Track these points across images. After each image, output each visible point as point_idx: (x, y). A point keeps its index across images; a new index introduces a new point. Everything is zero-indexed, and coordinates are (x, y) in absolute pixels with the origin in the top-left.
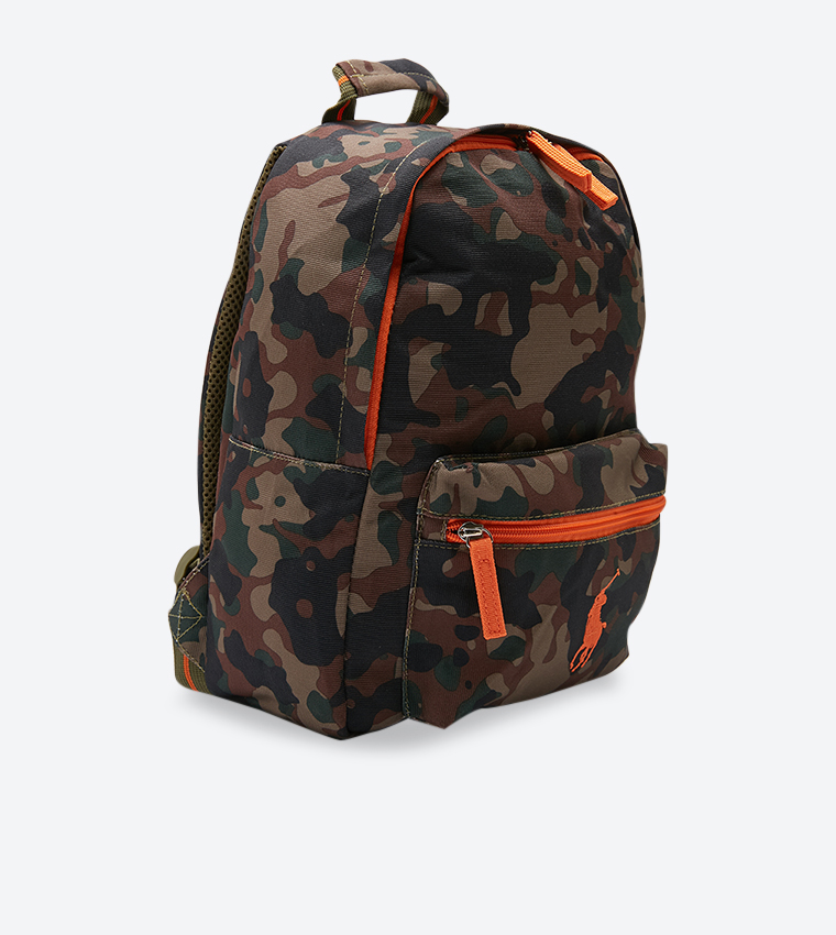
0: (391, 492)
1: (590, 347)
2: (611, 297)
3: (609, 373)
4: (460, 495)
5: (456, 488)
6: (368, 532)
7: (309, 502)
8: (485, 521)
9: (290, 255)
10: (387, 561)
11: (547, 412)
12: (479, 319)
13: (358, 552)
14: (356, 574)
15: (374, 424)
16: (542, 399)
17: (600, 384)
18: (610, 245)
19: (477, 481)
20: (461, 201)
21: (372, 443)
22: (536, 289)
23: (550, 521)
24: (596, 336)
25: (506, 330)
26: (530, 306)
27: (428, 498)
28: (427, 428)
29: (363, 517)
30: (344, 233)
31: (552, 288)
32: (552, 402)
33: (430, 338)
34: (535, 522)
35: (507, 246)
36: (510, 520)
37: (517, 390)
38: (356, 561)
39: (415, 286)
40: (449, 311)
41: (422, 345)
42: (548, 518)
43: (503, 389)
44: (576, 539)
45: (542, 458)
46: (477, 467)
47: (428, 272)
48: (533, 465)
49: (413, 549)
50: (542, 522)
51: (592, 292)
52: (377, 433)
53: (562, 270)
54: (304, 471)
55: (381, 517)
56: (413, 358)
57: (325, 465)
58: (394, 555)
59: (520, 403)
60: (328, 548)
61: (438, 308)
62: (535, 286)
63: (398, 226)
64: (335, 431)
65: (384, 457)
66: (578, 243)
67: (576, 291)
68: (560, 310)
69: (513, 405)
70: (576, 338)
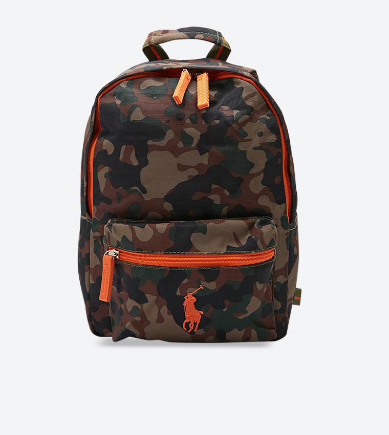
0: (96, 232)
1: (194, 172)
2: (214, 148)
3: (214, 186)
4: (110, 237)
5: (109, 233)
6: (92, 249)
8: (120, 250)
10: (98, 262)
11: (166, 202)
12: (121, 157)
13: (90, 256)
14: (91, 266)
15: (92, 201)
16: (162, 196)
17: (207, 191)
18: (217, 121)
20: (118, 102)
21: (92, 209)
22: (151, 144)
24: (198, 167)
25: (135, 163)
26: (148, 152)
28: (106, 205)
29: (91, 241)
31: (163, 143)
32: (169, 198)
33: (105, 165)
35: (136, 123)
37: (145, 191)
38: (91, 260)
40: (110, 153)
41: (102, 168)
43: (137, 190)
45: (151, 225)
48: (143, 227)
51: (194, 145)
52: (94, 205)
53: (170, 134)
55: (95, 242)
58: (100, 260)
59: (147, 197)
61: (106, 151)
62: (150, 142)
65: (95, 216)
66: (188, 121)
67: (181, 144)
68: (168, 154)
69: (143, 198)
70: (182, 168)
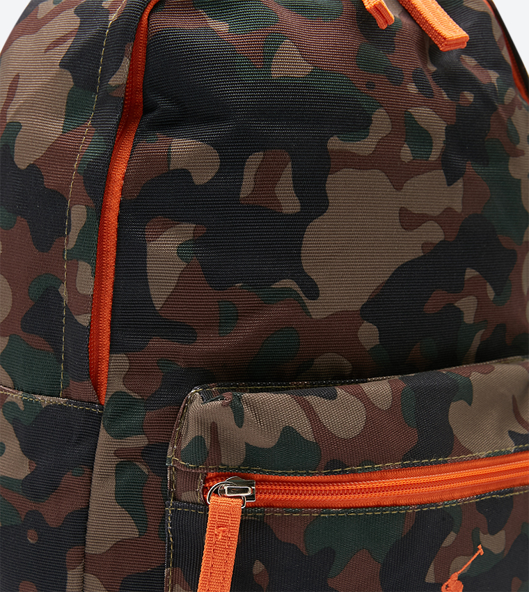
0: (130, 435)
1: (434, 234)
2: (470, 168)
3: (470, 273)
4: (220, 438)
5: (214, 429)
6: (103, 490)
7: (29, 449)
8: (259, 476)
9: (8, 119)
10: (131, 531)
11: (366, 324)
12: (246, 189)
13: (92, 517)
14: (91, 548)
15: (106, 341)
16: (356, 305)
17: (458, 287)
18: (469, 96)
19: (239, 418)
21: (104, 366)
22: (338, 148)
23: (358, 477)
24: (444, 219)
25: (290, 203)
26: (327, 172)
27: (179, 443)
28: (176, 345)
29: (96, 469)
30: (68, 81)
31: (365, 146)
32: (372, 309)
33: (175, 217)
34: (332, 478)
35: (287, 86)
36: (295, 474)
37: (312, 291)
38: (91, 530)
39: (155, 144)
40: (201, 178)
41: (165, 227)
42: (353, 472)
43: (290, 290)
44: (403, 502)
45: (352, 387)
46: (239, 399)
47: (171, 124)
48: (333, 396)
49: (165, 514)
50: (345, 478)
51: (435, 155)
52: (111, 352)
53: (381, 122)
54: (22, 408)
55: (120, 469)
56: (151, 247)
57: (46, 398)
58: (141, 521)
59: (318, 310)
60: (54, 511)
61: (184, 174)
62: (335, 143)
63: (126, 63)
64: (57, 351)
65: (119, 386)
66: (412, 88)
67: (406, 153)
68: (378, 179)
69: (308, 313)
70: (410, 220)
